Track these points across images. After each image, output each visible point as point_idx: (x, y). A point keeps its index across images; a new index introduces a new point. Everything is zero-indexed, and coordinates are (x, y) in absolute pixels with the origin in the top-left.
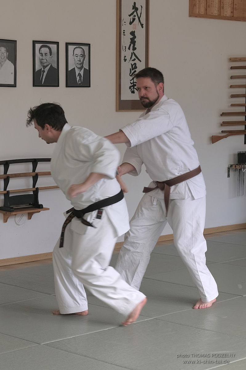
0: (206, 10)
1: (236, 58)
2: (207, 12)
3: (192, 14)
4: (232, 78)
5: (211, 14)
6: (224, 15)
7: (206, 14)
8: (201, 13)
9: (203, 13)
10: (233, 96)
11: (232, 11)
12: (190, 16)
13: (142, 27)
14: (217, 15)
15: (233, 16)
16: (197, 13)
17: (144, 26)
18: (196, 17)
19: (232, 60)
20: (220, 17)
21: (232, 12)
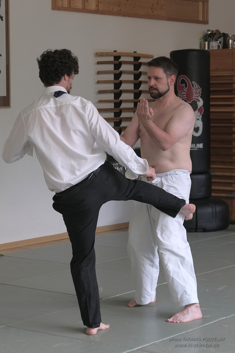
0: (70, 3)
1: (102, 53)
2: (70, 5)
3: (55, 7)
4: (99, 73)
5: (75, 7)
6: (89, 9)
7: (70, 7)
8: (64, 6)
9: (66, 6)
10: (100, 92)
11: (97, 4)
12: (53, 9)
13: (2, 20)
14: (81, 8)
15: (98, 10)
16: (60, 6)
17: (4, 18)
18: (59, 10)
19: (98, 55)
20: (84, 10)
21: (97, 6)
